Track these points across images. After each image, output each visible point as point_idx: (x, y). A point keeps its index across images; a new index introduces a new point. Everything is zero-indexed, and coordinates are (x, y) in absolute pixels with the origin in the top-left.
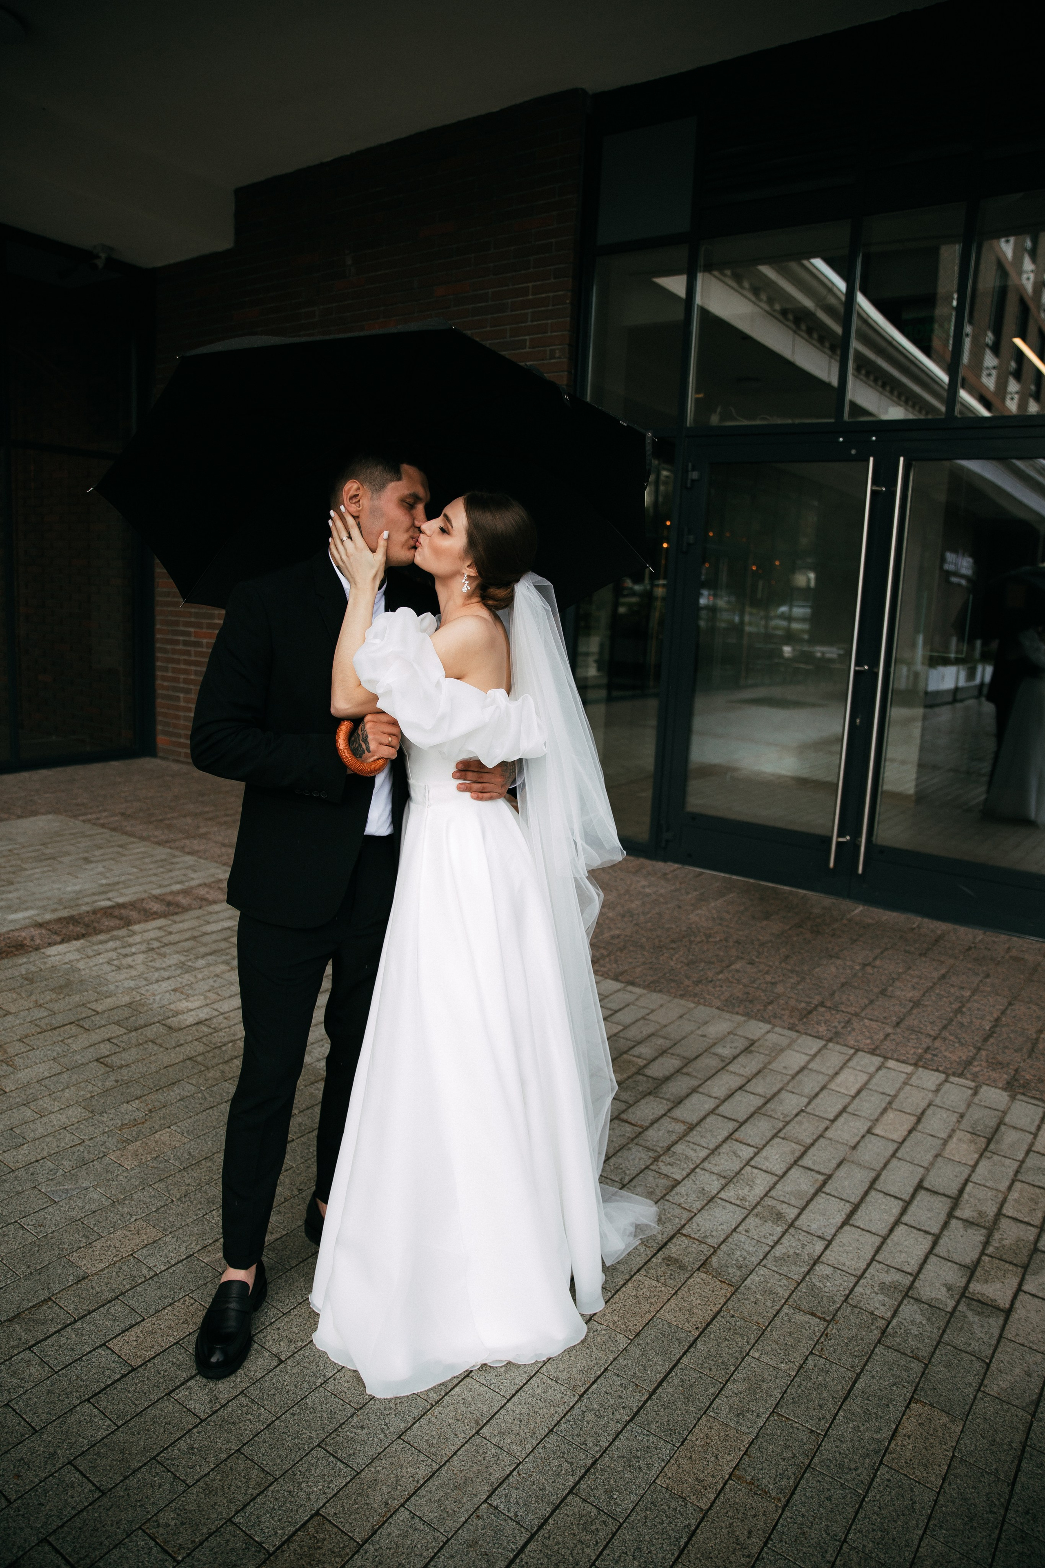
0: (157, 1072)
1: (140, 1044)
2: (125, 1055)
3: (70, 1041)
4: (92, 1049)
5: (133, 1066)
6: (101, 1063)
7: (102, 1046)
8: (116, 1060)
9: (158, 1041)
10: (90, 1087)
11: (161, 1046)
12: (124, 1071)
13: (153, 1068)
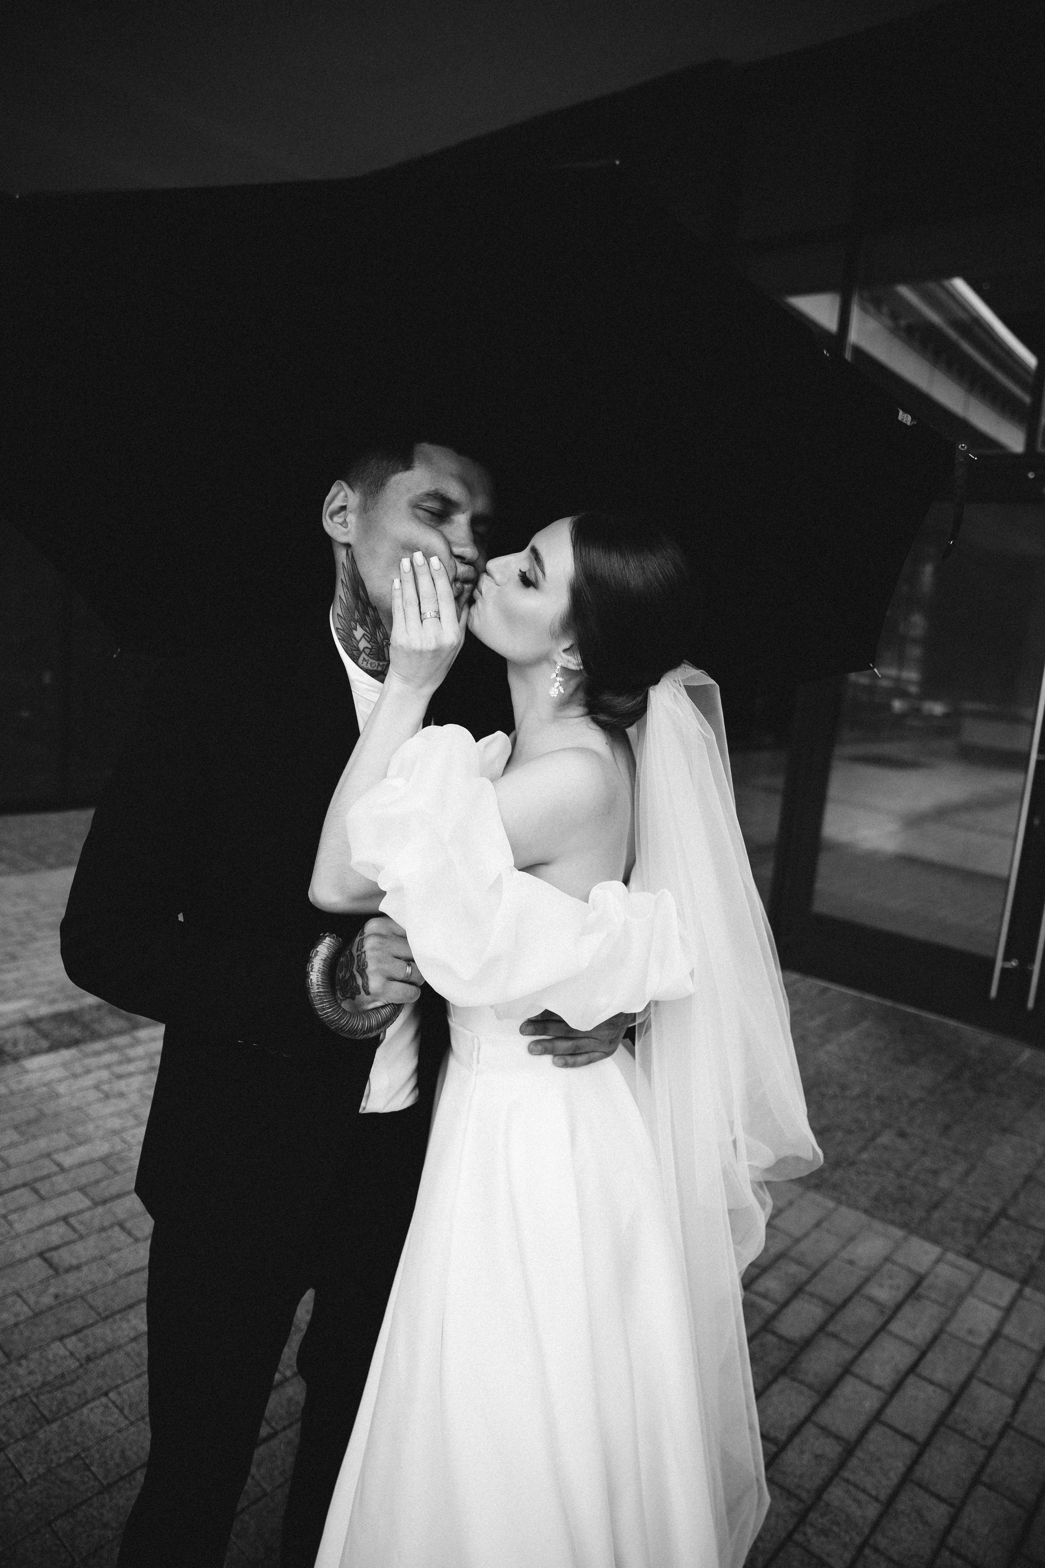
0: (114, 1282)
1: (103, 1229)
2: (79, 1247)
3: (13, 1217)
4: (39, 1235)
5: (85, 1269)
6: (46, 1260)
7: (54, 1228)
8: (65, 1257)
9: (128, 1225)
10: (20, 1307)
11: (130, 1234)
12: (71, 1278)
13: (111, 1275)
